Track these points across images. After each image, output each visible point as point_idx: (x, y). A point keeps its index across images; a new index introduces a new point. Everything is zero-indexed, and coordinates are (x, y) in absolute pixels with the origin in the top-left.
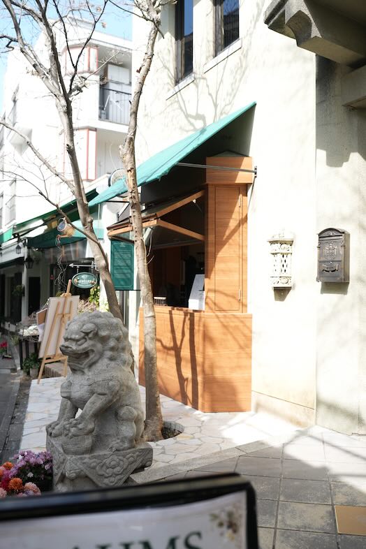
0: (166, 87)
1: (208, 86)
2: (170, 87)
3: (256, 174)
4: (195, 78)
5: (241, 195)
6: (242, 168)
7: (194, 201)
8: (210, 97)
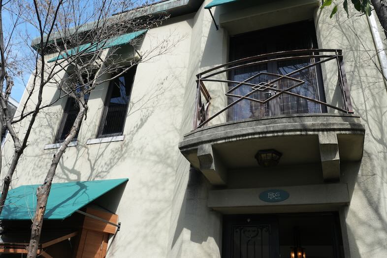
0: (48, 140)
1: (88, 153)
2: (51, 141)
3: (119, 228)
4: (78, 144)
5: (104, 241)
6: (110, 221)
7: (69, 239)
8: (89, 162)
